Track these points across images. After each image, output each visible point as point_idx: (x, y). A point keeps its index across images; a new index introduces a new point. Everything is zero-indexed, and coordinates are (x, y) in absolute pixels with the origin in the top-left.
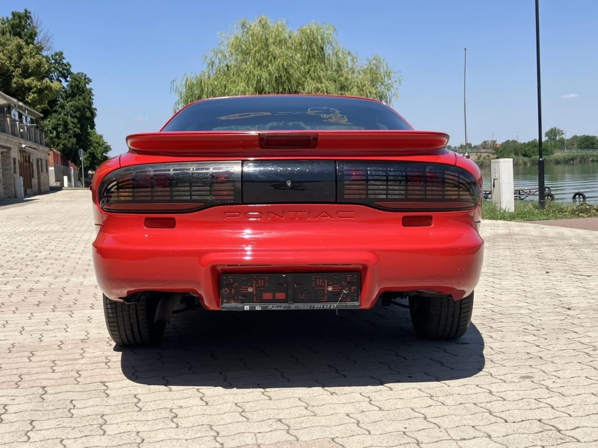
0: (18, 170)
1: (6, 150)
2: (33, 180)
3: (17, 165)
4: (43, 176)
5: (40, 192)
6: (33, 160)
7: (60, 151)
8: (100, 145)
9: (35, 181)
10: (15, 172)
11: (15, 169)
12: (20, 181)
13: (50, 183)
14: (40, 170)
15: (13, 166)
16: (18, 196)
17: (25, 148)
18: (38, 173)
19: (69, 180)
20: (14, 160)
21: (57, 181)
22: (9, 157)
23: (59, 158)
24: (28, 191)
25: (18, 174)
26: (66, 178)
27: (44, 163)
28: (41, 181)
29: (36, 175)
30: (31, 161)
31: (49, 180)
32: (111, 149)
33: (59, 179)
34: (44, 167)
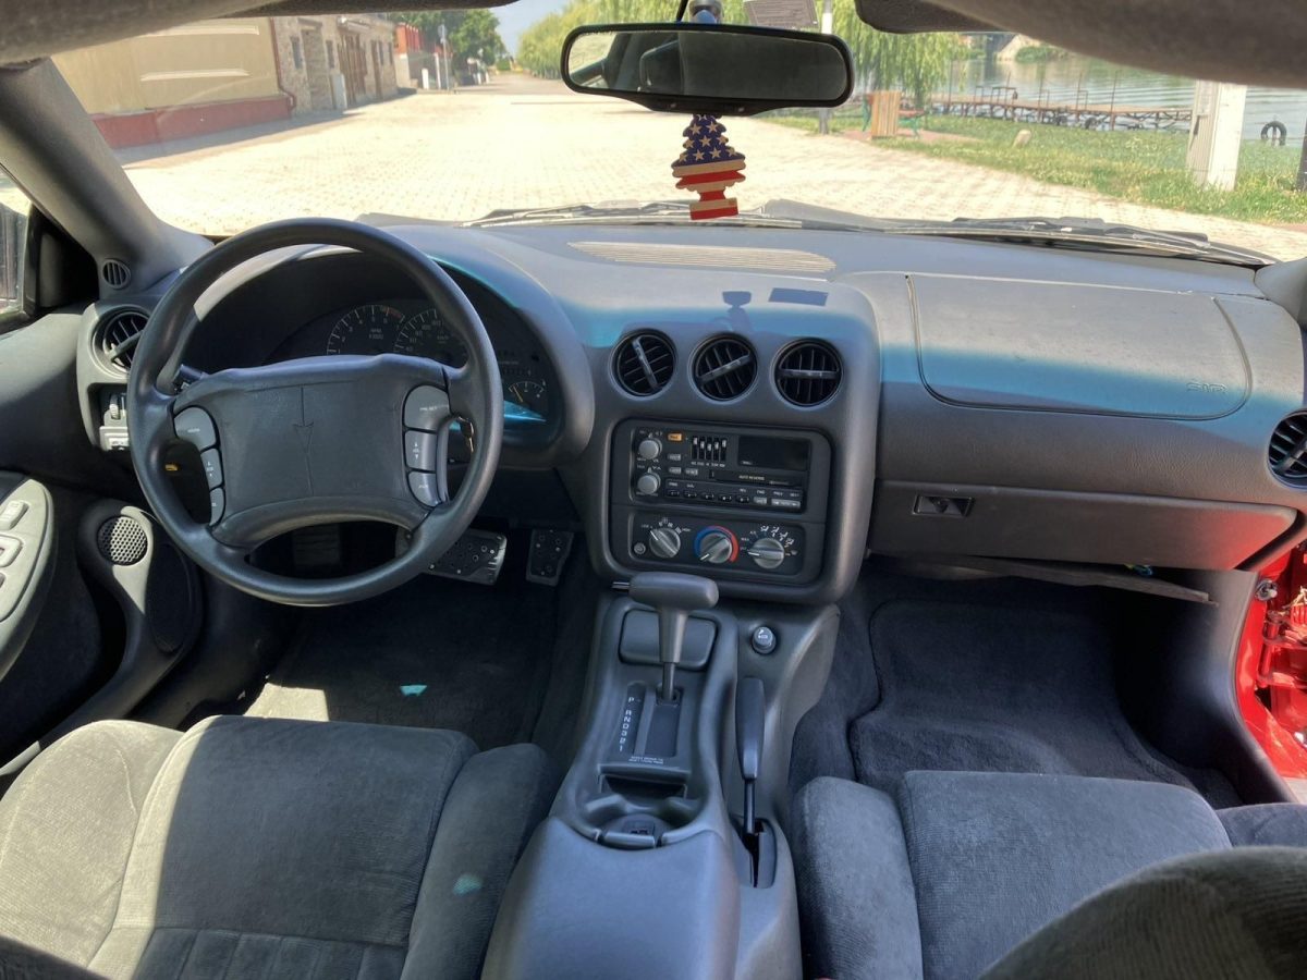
0: (337, 62)
1: (312, 28)
2: (366, 79)
3: (335, 54)
4: (385, 69)
5: (380, 98)
6: (365, 42)
7: (417, 27)
8: (482, 18)
9: (370, 80)
10: (332, 66)
11: (331, 59)
12: (341, 82)
13: (398, 82)
14: (379, 61)
15: (326, 55)
16: (338, 106)
17: (346, 23)
18: (376, 64)
19: (432, 75)
20: (329, 44)
21: (412, 77)
22: (319, 39)
23: (417, 40)
24: (359, 97)
25: (337, 70)
26: (425, 73)
27: (385, 48)
28: (382, 81)
29: (370, 68)
30: (361, 44)
31: (395, 77)
32: (498, 23)
33: (416, 75)
34: (386, 55)
